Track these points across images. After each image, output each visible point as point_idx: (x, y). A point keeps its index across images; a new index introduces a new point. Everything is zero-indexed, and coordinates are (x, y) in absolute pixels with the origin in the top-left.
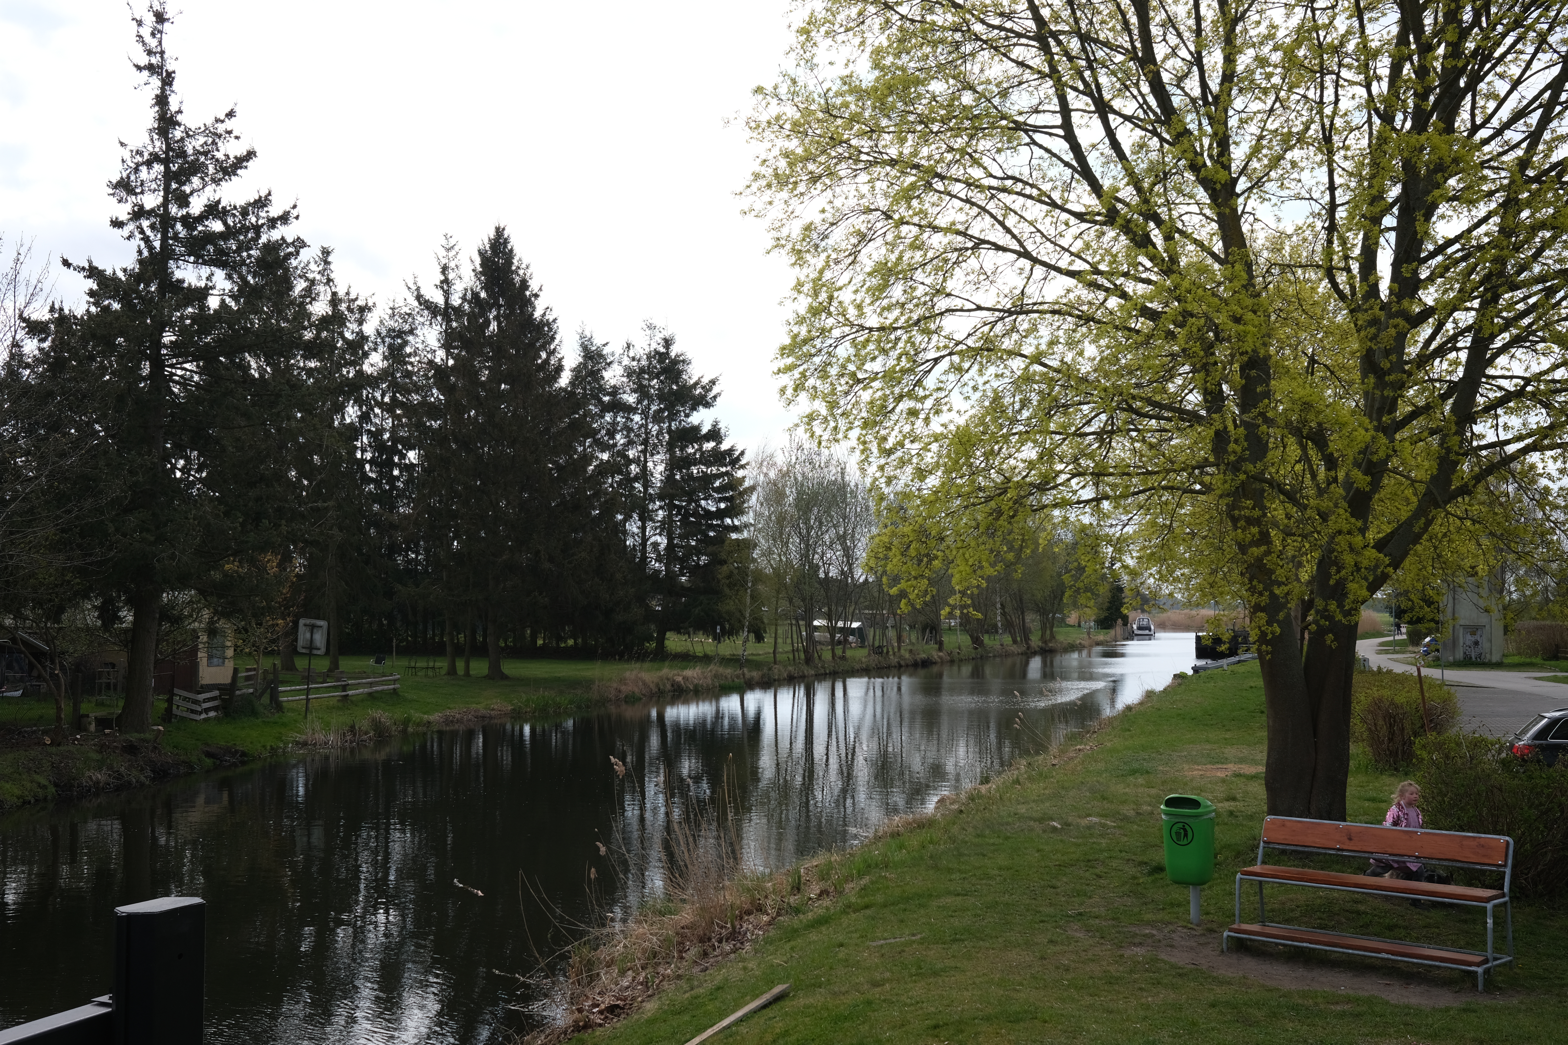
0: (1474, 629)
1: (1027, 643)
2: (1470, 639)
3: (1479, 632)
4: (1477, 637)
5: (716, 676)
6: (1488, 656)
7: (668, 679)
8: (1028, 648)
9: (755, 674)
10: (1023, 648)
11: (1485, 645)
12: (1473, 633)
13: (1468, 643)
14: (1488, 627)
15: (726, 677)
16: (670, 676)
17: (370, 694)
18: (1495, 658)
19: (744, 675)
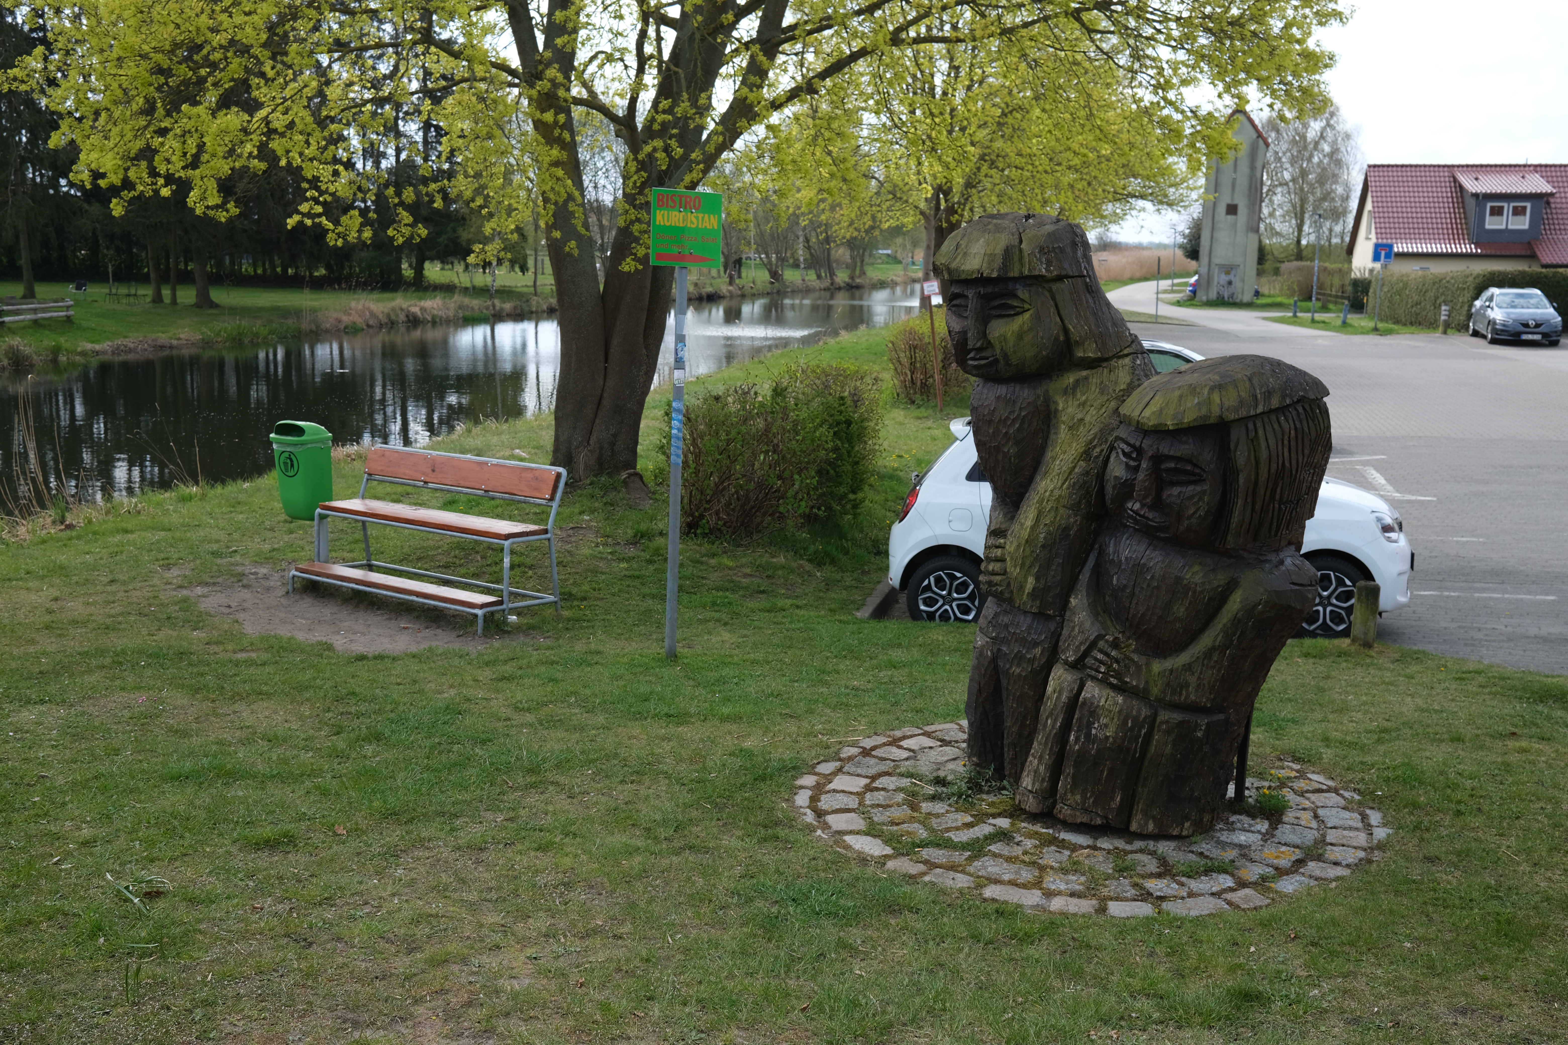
0: (1228, 269)
1: (832, 279)
2: (1224, 279)
3: (1233, 272)
4: (1231, 277)
5: (460, 307)
6: (1240, 296)
7: (402, 309)
8: (832, 284)
9: (508, 306)
10: (827, 283)
11: (1237, 284)
12: (1228, 273)
13: (1222, 282)
14: (1242, 266)
15: (473, 309)
16: (404, 306)
17: (36, 322)
18: (1247, 297)
19: (494, 306)
